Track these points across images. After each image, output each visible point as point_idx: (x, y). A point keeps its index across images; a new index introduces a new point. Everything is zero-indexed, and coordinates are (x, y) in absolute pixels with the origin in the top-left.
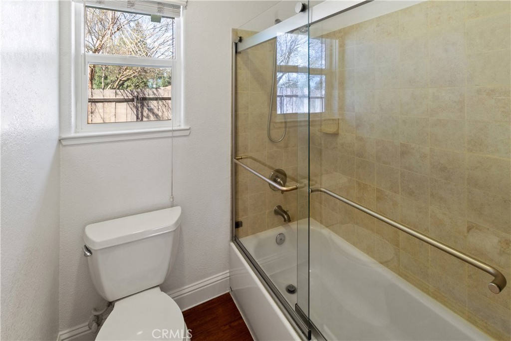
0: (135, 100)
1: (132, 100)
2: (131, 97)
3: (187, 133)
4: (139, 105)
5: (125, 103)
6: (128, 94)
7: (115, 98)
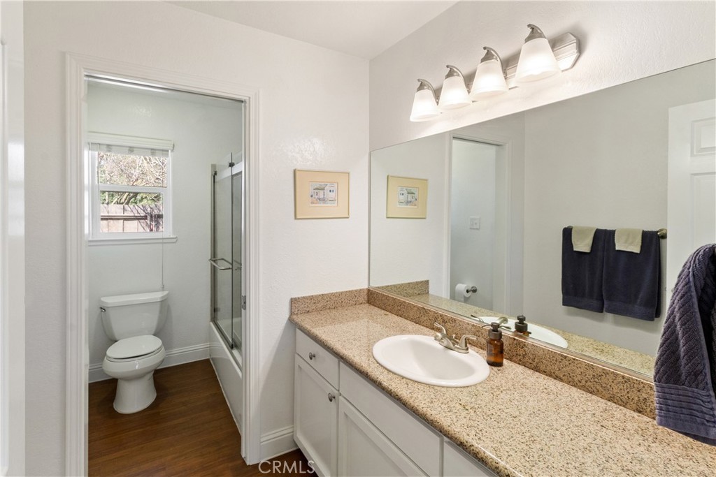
0: (149, 217)
1: (145, 218)
2: (143, 214)
3: (174, 240)
4: (154, 224)
5: (136, 222)
6: (139, 210)
7: (122, 215)
